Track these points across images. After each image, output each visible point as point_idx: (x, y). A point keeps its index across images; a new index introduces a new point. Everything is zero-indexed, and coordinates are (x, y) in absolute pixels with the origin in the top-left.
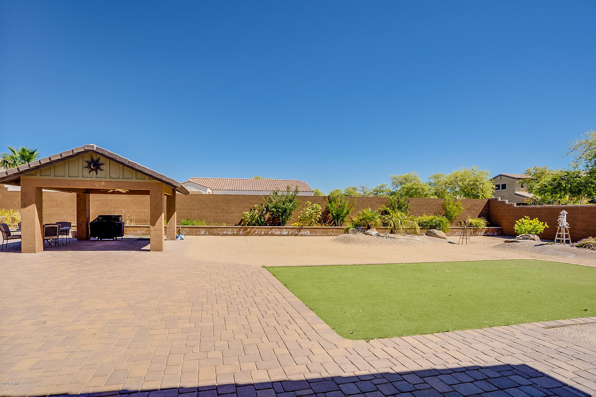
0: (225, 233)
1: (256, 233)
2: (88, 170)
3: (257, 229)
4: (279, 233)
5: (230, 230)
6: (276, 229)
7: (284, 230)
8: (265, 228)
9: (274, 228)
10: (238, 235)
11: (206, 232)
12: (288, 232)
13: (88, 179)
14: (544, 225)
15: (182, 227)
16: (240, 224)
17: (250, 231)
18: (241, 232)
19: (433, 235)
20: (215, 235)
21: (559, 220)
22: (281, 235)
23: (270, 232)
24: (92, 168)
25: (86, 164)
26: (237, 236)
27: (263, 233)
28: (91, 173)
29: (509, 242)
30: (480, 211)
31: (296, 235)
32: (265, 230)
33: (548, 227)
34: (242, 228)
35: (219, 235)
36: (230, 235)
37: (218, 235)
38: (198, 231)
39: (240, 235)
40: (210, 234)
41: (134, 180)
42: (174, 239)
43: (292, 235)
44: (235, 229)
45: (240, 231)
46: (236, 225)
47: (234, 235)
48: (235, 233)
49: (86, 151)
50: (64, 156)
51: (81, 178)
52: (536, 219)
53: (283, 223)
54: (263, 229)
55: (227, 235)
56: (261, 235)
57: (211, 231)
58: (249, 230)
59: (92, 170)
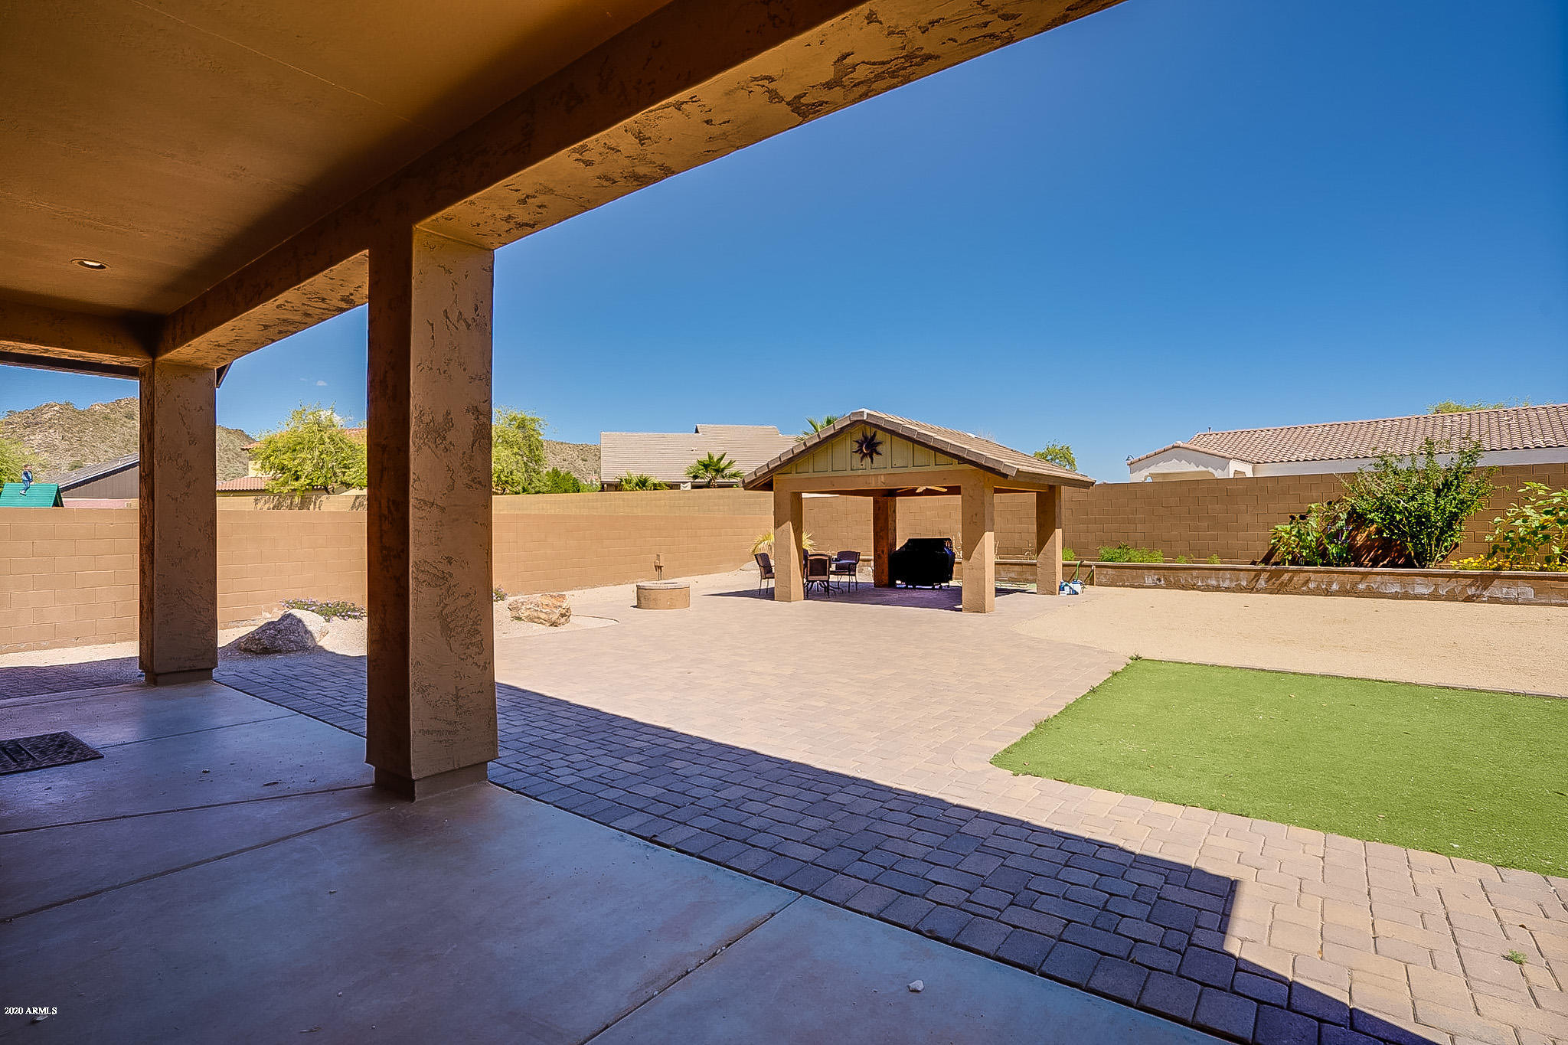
0: (1214, 583)
1: (1312, 585)
3: (1315, 574)
4: (1395, 589)
5: (1228, 576)
6: (1387, 577)
7: (1418, 579)
8: (1344, 573)
10: (1252, 589)
11: (1159, 580)
12: (1436, 589)
15: (1098, 566)
16: (1266, 560)
17: (1291, 580)
18: (1262, 583)
20: (1183, 588)
22: (1406, 596)
23: (1362, 586)
24: (865, 451)
26: (1250, 593)
27: (1335, 587)
28: (864, 462)
31: (1469, 599)
32: (1342, 577)
34: (1264, 570)
35: (1194, 587)
36: (1227, 590)
37: (1193, 589)
38: (1137, 576)
39: (1258, 591)
40: (1169, 586)
42: (1053, 593)
43: (1451, 597)
44: (1242, 573)
45: (1258, 580)
46: (1254, 563)
47: (1240, 589)
48: (1244, 583)
49: (853, 424)
51: (849, 473)
53: (1421, 558)
54: (1340, 576)
55: (1217, 589)
56: (1328, 593)
57: (1172, 578)
58: (1286, 576)
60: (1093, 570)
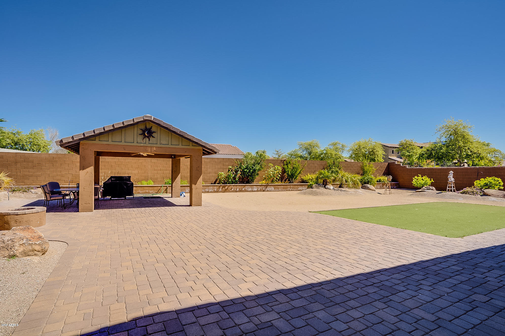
0: (207, 190)
1: (233, 190)
2: (142, 136)
3: (232, 187)
4: (250, 189)
5: (212, 188)
6: (248, 186)
7: (255, 187)
8: (240, 186)
9: (247, 186)
10: (218, 191)
12: (258, 189)
13: (142, 145)
14: (431, 180)
15: (169, 186)
16: (215, 183)
17: (228, 188)
18: (220, 190)
19: (367, 188)
21: (449, 177)
22: (252, 191)
23: (243, 189)
24: (147, 135)
25: (140, 132)
26: (217, 193)
27: (238, 190)
28: (144, 140)
29: (420, 192)
30: (384, 171)
31: (264, 191)
32: (240, 187)
33: (433, 182)
34: (221, 186)
36: (211, 192)
38: (183, 189)
39: (220, 192)
41: (180, 146)
43: (260, 191)
44: (215, 187)
45: (219, 189)
46: (212, 184)
47: (215, 192)
48: (216, 190)
49: (145, 121)
50: (125, 124)
51: (135, 144)
52: (425, 176)
53: (252, 181)
54: (239, 186)
55: (208, 192)
56: (236, 192)
58: (226, 187)
59: (145, 136)
60: (167, 188)
